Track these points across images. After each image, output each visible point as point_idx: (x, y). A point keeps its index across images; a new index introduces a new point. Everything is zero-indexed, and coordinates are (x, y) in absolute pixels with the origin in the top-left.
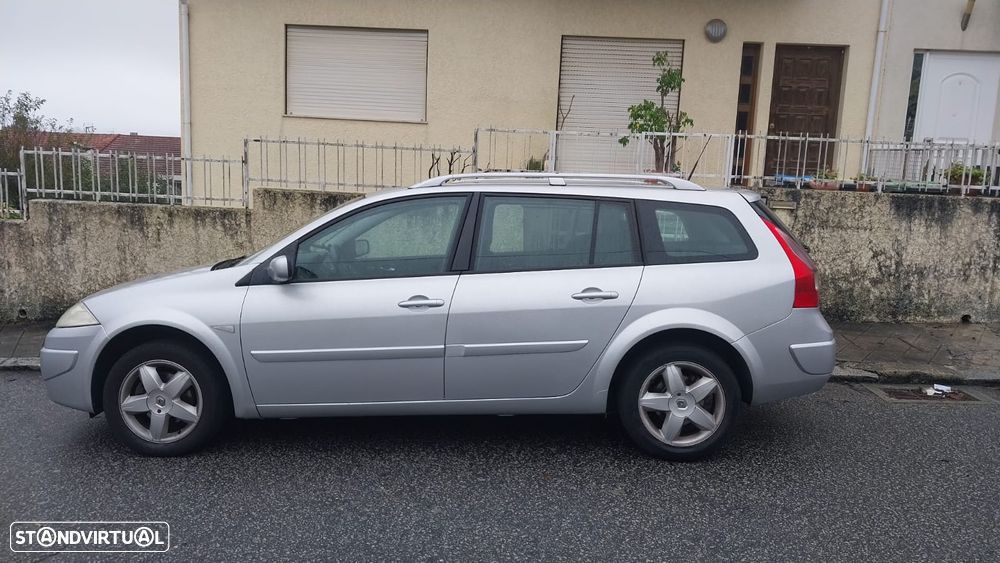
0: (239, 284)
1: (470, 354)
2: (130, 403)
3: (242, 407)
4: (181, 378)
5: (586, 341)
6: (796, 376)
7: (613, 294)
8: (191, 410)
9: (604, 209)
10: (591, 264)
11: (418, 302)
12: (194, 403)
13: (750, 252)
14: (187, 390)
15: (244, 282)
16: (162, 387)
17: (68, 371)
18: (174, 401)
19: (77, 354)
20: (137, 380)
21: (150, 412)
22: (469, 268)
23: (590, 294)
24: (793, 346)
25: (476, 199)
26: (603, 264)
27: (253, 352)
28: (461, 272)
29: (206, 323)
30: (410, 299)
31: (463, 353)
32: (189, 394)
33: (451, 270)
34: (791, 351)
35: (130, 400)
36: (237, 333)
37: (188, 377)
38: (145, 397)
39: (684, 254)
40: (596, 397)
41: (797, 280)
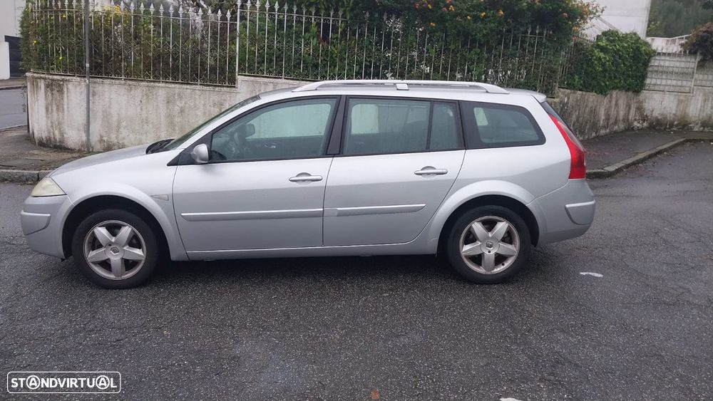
0: (170, 164)
1: (341, 214)
2: (92, 255)
3: (176, 253)
4: (126, 231)
5: (424, 205)
6: (568, 226)
7: (444, 171)
8: (139, 252)
9: (437, 108)
10: (428, 148)
11: (303, 177)
12: (139, 247)
13: (540, 140)
14: (132, 239)
15: (174, 163)
16: (113, 240)
17: (44, 228)
18: (125, 248)
19: (49, 218)
20: (94, 239)
21: (109, 259)
22: (340, 153)
23: (427, 171)
24: (567, 206)
25: (343, 100)
26: (436, 149)
27: (183, 214)
28: (334, 155)
29: (146, 193)
30: (298, 176)
31: (336, 213)
32: (134, 241)
33: (327, 154)
34: (566, 208)
35: (93, 253)
36: (171, 201)
37: (130, 229)
38: (103, 249)
39: (494, 141)
40: (430, 243)
41: (572, 159)
